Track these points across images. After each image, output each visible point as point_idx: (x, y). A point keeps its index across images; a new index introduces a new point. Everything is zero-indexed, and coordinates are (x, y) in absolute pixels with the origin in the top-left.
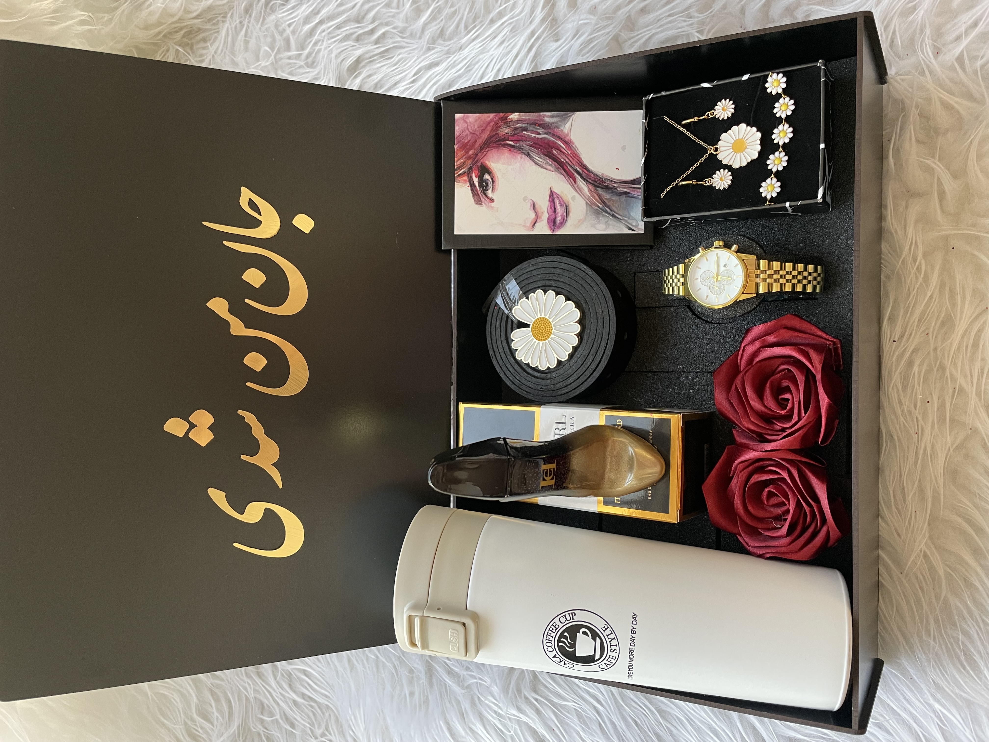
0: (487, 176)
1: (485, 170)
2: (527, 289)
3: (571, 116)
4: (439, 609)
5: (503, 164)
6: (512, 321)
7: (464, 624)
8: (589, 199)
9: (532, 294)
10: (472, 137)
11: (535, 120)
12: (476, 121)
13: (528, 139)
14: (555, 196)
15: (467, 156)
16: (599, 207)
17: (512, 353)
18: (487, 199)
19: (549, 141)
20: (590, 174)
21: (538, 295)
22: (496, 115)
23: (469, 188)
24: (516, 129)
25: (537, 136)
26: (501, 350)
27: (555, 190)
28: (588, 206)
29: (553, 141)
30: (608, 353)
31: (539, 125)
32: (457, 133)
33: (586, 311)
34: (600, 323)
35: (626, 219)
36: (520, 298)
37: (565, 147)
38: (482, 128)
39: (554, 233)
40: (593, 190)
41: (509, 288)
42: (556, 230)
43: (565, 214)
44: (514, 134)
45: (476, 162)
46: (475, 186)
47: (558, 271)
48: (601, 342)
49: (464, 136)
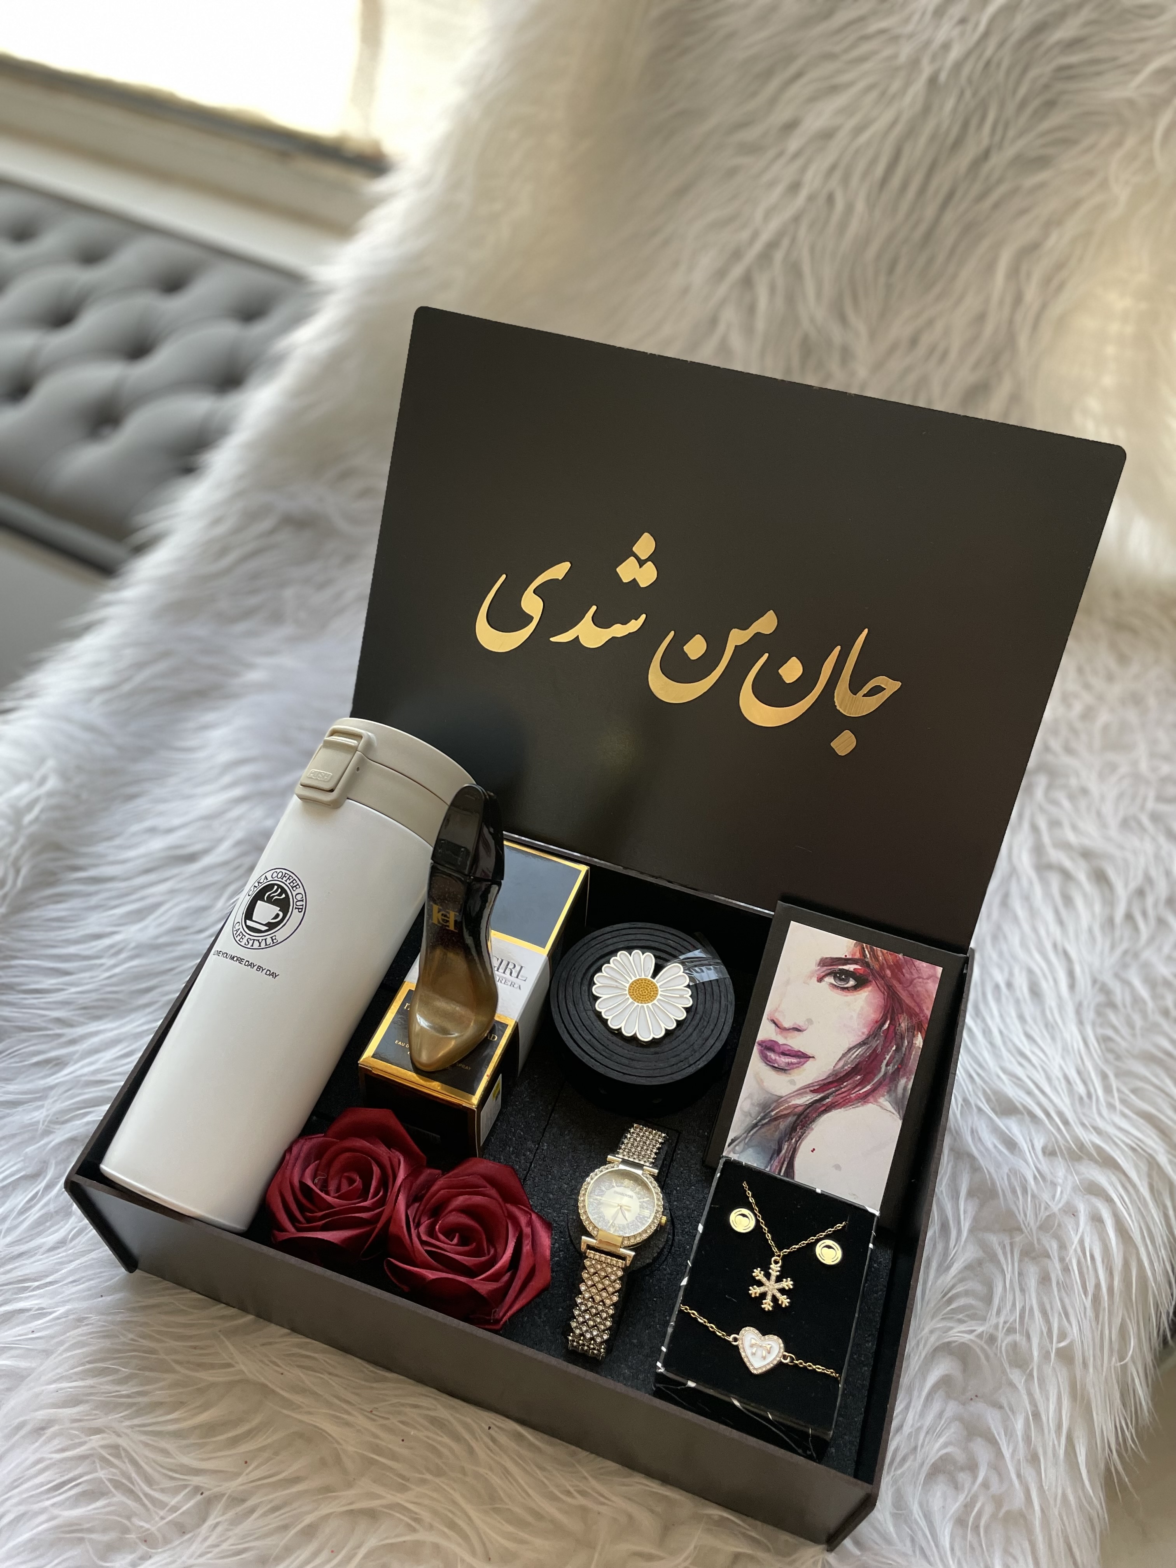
0: (852, 983)
1: (861, 982)
2: (699, 990)
3: (899, 1113)
4: (358, 769)
5: (862, 1008)
6: (667, 961)
7: (332, 791)
8: (786, 1101)
9: (690, 993)
10: (907, 980)
11: (907, 1066)
12: (927, 991)
13: (885, 1049)
14: (802, 1060)
15: (886, 966)
16: (772, 1111)
17: (629, 949)
18: (823, 974)
19: (875, 1075)
20: (817, 1114)
21: (685, 1000)
22: (927, 1018)
23: (844, 957)
24: (902, 1038)
25: (885, 1062)
26: (638, 937)
27: (810, 1062)
28: (776, 1098)
29: (873, 1080)
30: (586, 1059)
31: (898, 1070)
32: (918, 963)
33: (646, 1050)
34: (626, 1062)
35: (747, 1140)
36: (692, 979)
37: (861, 1092)
38: (915, 996)
39: (756, 1044)
40: (796, 1110)
41: (710, 969)
42: (760, 1047)
43: (776, 1065)
44: (896, 1034)
45: (873, 974)
46: (844, 964)
47: (707, 1032)
48: (601, 1054)
49: (912, 971)
